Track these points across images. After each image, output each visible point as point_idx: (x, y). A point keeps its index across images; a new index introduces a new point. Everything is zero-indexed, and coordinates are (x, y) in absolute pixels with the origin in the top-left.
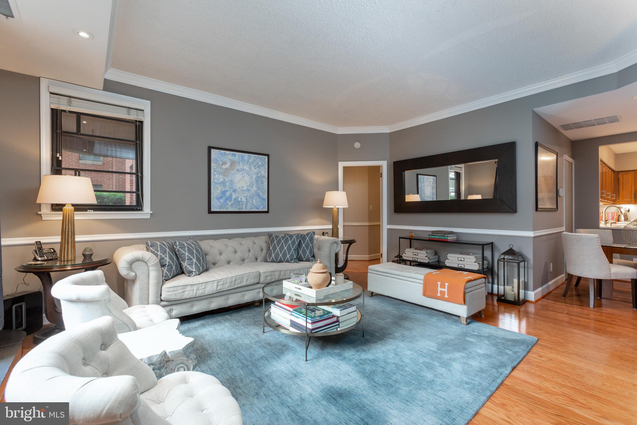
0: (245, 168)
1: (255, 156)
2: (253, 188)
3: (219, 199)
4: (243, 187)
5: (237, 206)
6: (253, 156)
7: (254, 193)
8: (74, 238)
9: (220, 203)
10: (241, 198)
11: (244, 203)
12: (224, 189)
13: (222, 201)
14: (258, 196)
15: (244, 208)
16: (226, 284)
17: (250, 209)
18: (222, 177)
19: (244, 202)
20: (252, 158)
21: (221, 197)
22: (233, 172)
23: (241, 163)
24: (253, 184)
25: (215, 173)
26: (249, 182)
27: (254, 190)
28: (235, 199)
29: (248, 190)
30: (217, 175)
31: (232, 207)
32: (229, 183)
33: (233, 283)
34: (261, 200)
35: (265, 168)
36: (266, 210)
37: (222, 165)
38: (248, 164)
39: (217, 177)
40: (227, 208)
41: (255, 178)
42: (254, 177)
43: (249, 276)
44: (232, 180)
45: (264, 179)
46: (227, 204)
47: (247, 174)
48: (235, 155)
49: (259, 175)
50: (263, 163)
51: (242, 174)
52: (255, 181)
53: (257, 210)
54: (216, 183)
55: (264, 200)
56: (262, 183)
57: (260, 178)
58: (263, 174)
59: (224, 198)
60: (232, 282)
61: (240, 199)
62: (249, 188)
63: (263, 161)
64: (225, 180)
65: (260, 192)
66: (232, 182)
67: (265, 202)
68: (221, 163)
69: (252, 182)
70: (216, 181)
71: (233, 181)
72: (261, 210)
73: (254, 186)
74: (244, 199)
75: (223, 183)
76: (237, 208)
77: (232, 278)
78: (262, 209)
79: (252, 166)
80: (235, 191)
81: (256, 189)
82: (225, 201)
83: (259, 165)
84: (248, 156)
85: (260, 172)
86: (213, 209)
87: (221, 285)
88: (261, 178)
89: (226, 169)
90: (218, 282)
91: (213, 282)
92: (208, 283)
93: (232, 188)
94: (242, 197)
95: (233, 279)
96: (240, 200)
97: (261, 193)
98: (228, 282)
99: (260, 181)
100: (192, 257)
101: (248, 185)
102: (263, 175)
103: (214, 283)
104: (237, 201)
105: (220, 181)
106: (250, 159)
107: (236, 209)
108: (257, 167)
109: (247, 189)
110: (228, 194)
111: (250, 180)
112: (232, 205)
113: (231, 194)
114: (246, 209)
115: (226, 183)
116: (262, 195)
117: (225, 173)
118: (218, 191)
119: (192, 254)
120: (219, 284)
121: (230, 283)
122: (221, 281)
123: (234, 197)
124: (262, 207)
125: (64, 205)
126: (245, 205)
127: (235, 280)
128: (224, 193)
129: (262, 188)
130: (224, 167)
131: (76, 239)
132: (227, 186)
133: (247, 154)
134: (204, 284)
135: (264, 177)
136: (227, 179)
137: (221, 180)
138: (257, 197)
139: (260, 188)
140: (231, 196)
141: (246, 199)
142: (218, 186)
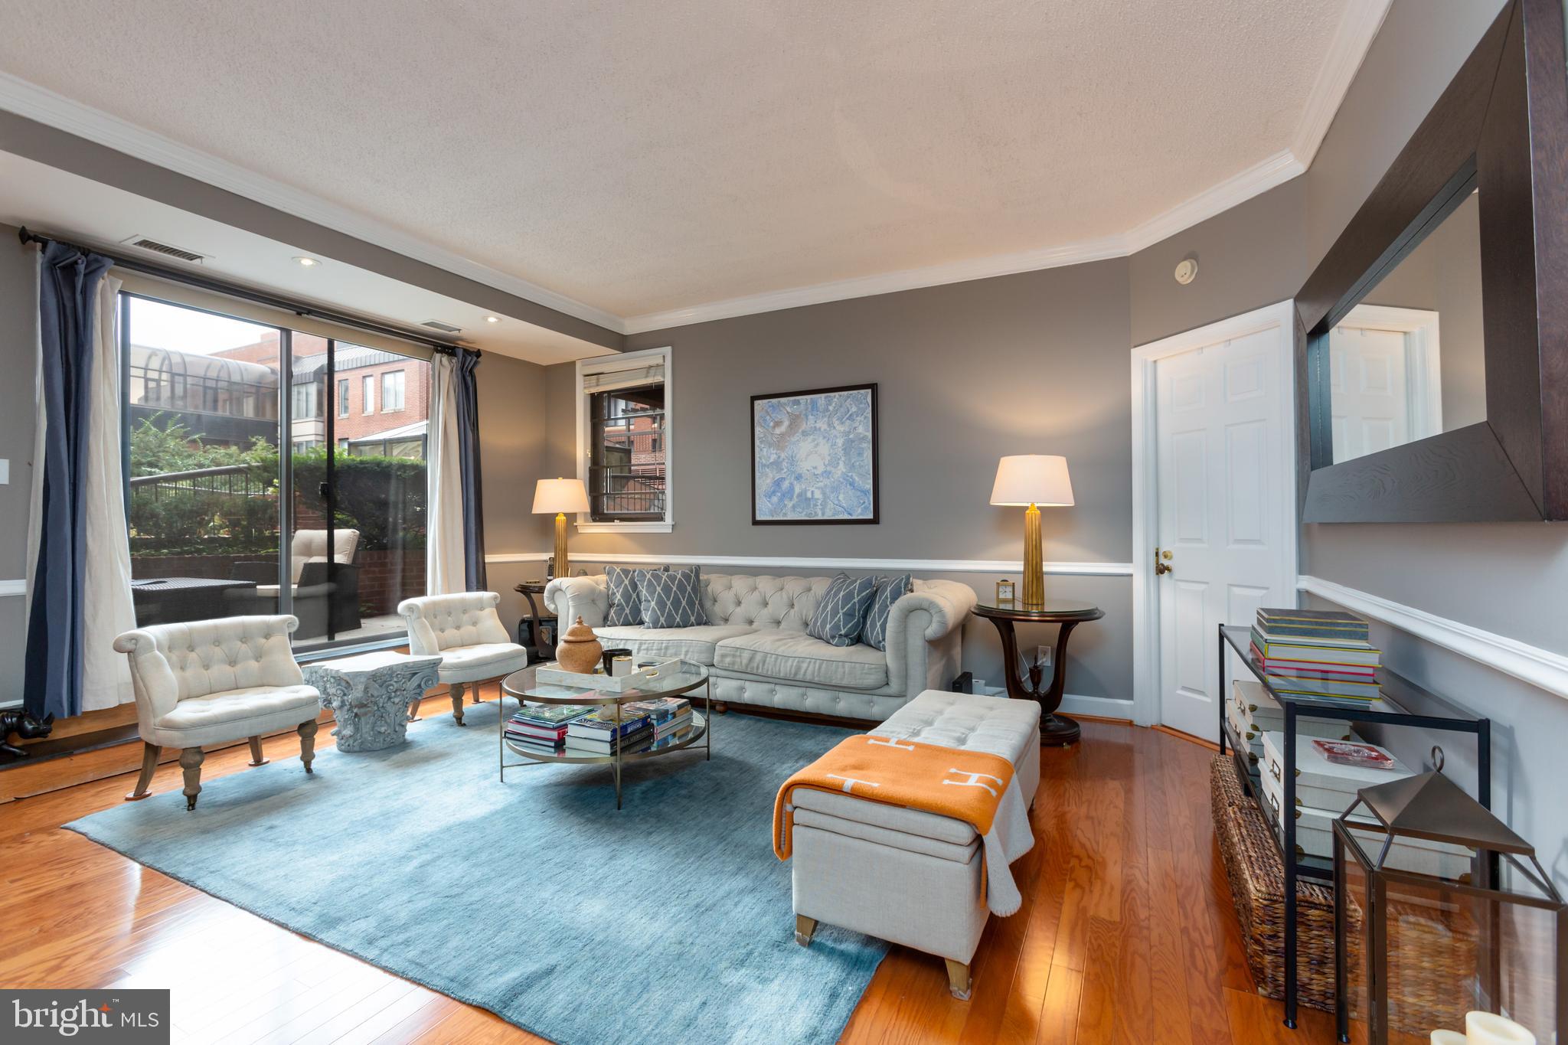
0: (818, 425)
1: (840, 396)
2: (839, 468)
3: (769, 496)
4: (815, 468)
5: (803, 509)
6: (837, 396)
7: (841, 480)
8: (566, 556)
9: (772, 504)
10: (812, 492)
11: (820, 502)
12: (778, 477)
13: (775, 499)
14: (850, 485)
15: (820, 513)
16: (652, 650)
17: (833, 516)
18: (775, 451)
19: (818, 499)
20: (836, 400)
21: (774, 493)
22: (794, 439)
23: (810, 417)
24: (839, 459)
25: (763, 446)
26: (829, 455)
27: (839, 472)
28: (800, 495)
29: (827, 474)
30: (765, 450)
31: (794, 511)
32: (787, 463)
33: (663, 651)
34: (859, 493)
35: (865, 418)
36: (871, 516)
37: (774, 427)
38: (825, 416)
39: (765, 453)
40: (785, 514)
41: (843, 445)
42: (840, 442)
43: (690, 646)
44: (792, 457)
45: (864, 445)
46: (785, 505)
47: (824, 437)
48: (798, 403)
49: (851, 436)
50: (861, 406)
51: (814, 440)
52: (843, 452)
53: (850, 517)
54: (764, 466)
55: (865, 492)
56: (860, 454)
57: (853, 444)
58: (860, 433)
59: (779, 494)
60: (661, 649)
61: (809, 495)
62: (828, 469)
63: (861, 403)
64: (779, 457)
65: (854, 475)
66: (792, 460)
67: (868, 498)
68: (772, 424)
69: (836, 454)
70: (764, 462)
71: (795, 457)
72: (857, 516)
73: (841, 462)
74: (818, 495)
75: (777, 464)
76: (805, 513)
77: (662, 643)
78: (861, 514)
79: (834, 420)
80: (799, 478)
81: (844, 470)
82: (781, 500)
83: (851, 415)
84: (826, 398)
85: (855, 428)
86: (759, 518)
87: (644, 650)
88: (856, 443)
89: (782, 435)
90: (641, 644)
91: (634, 642)
92: (629, 642)
93: (793, 472)
94: (813, 489)
95: (664, 645)
96: (810, 497)
97: (857, 478)
98: (654, 648)
99: (853, 450)
100: (649, 598)
101: (827, 462)
102: (862, 436)
103: (635, 644)
104: (805, 500)
105: (771, 460)
106: (831, 405)
107: (803, 515)
108: (847, 419)
109: (825, 472)
110: (786, 485)
111: (831, 451)
112: (794, 507)
113: (791, 484)
114: (823, 514)
115: (781, 462)
116: (860, 482)
117: (780, 443)
118: (768, 481)
119: (652, 593)
120: (642, 648)
121: (658, 650)
122: (645, 643)
123: (797, 490)
124: (860, 510)
125: (557, 514)
126: (820, 507)
127: (667, 648)
128: (778, 483)
129: (861, 467)
130: (778, 431)
131: (569, 558)
132: (783, 469)
133: (823, 396)
134: (623, 642)
135: (864, 438)
136: (783, 455)
137: (773, 458)
138: (848, 486)
139: (854, 466)
140: (791, 488)
141: (824, 494)
142: (767, 470)
